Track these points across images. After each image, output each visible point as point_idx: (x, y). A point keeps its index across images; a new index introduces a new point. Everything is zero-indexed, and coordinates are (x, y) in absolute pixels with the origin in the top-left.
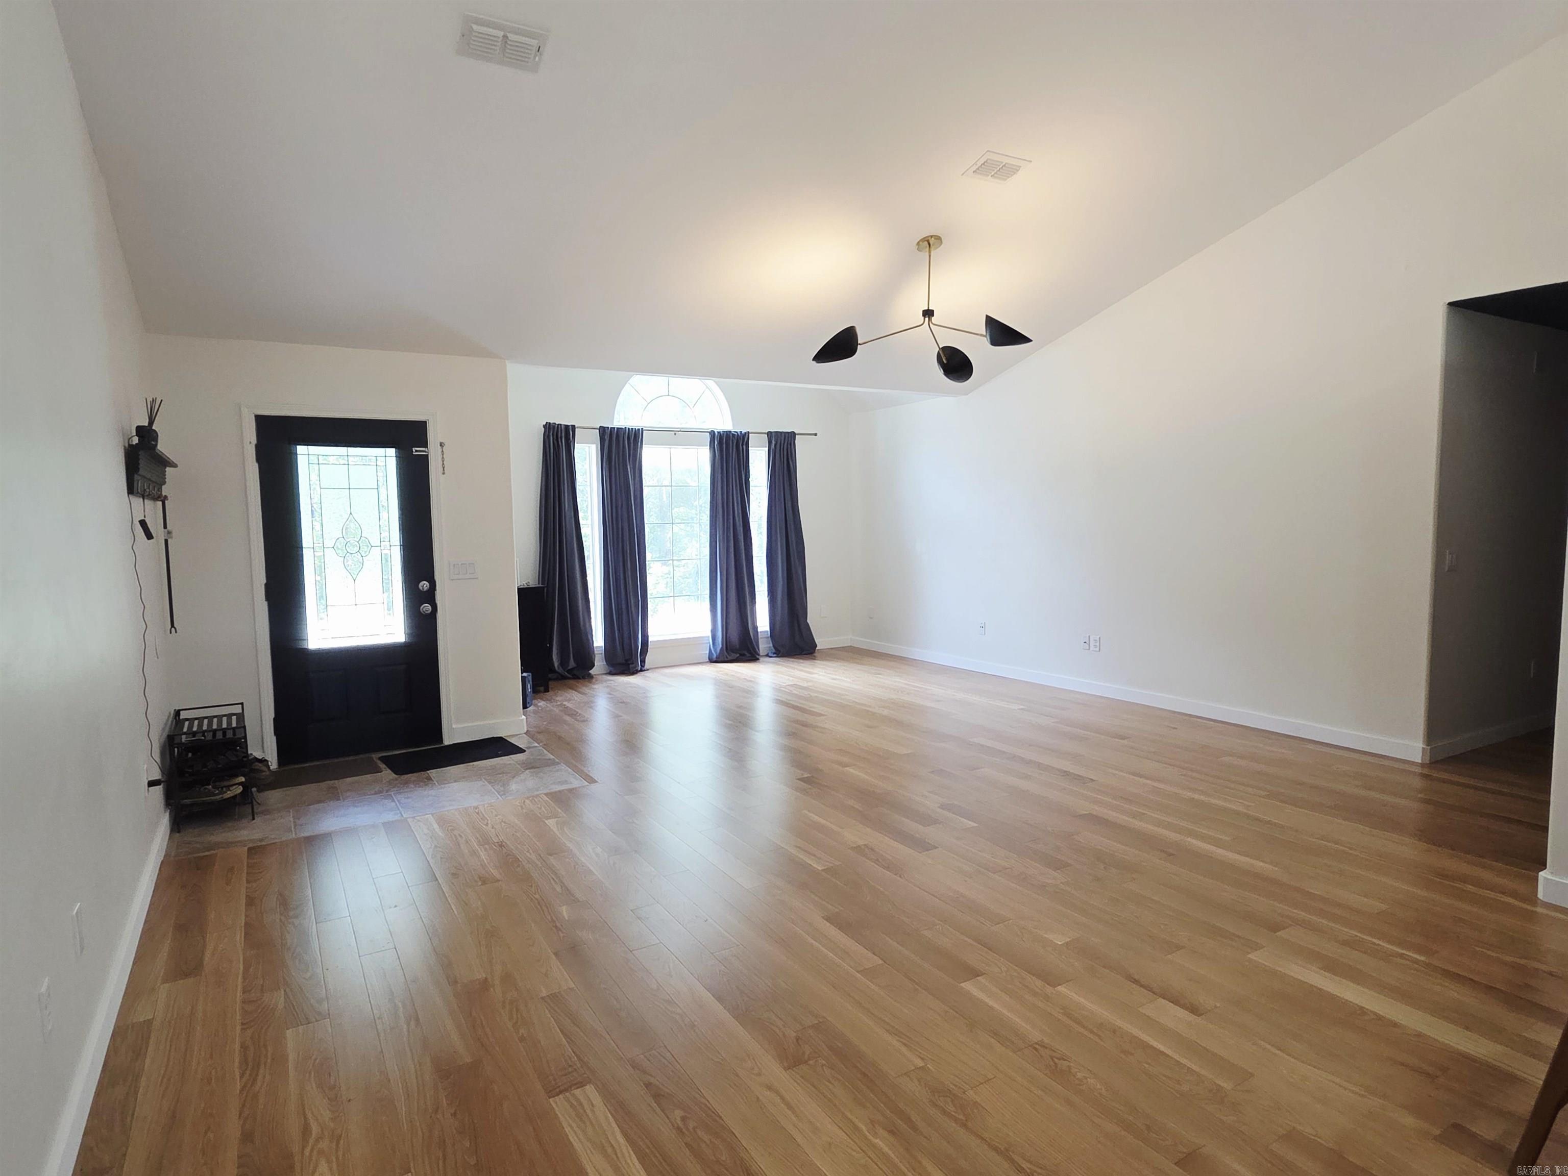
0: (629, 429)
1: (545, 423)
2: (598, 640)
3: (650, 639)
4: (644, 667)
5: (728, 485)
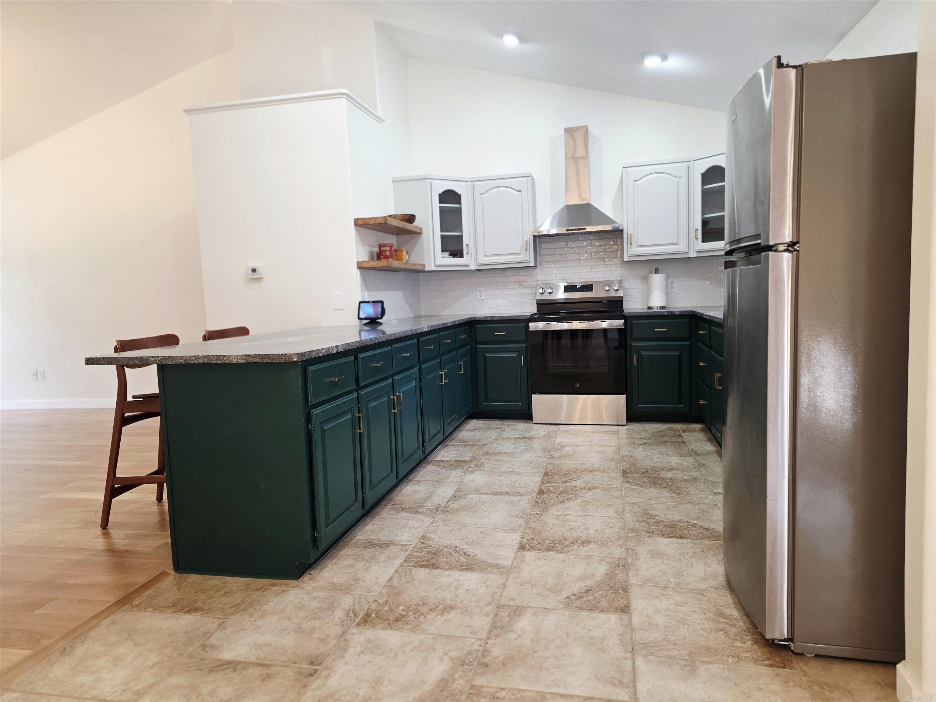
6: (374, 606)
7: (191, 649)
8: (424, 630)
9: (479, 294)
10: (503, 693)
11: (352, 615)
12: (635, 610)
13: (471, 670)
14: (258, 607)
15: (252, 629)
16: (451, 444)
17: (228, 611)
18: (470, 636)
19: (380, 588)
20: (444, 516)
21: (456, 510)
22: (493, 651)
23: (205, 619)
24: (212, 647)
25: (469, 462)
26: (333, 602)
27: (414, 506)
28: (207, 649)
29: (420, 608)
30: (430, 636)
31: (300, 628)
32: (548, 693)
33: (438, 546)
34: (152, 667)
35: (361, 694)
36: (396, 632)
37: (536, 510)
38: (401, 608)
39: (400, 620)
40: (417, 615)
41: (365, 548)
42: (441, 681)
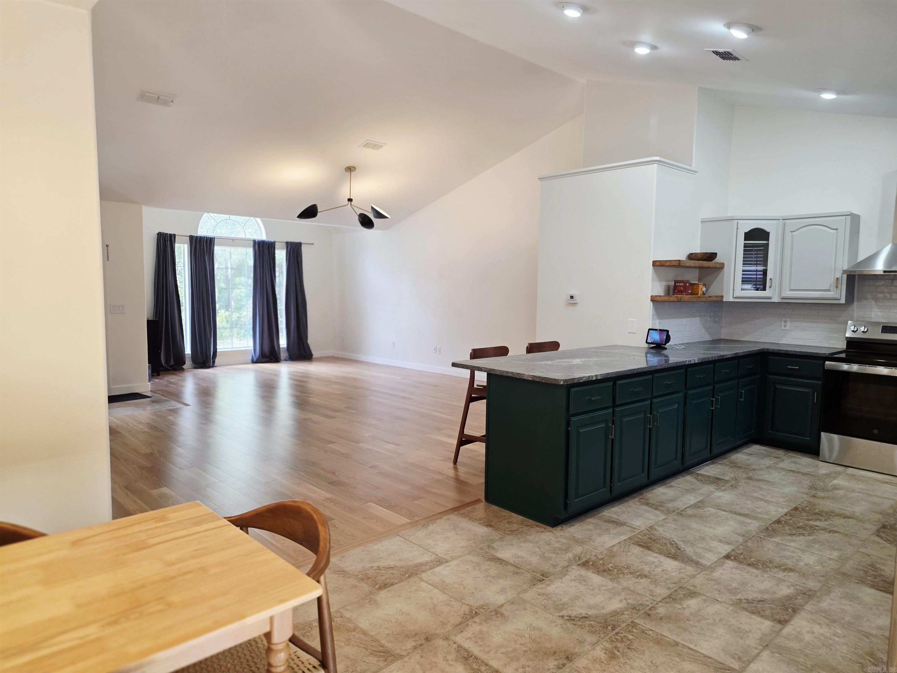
0: (206, 237)
1: (158, 232)
2: (188, 350)
3: (218, 350)
4: (214, 365)
5: (263, 270)
6: (594, 558)
7: (483, 545)
8: (619, 582)
9: (783, 324)
10: (651, 632)
11: (577, 559)
12: (791, 625)
13: (637, 613)
14: (524, 536)
15: (517, 546)
16: (721, 462)
17: (507, 532)
18: (649, 596)
19: (603, 549)
20: (677, 517)
21: (690, 516)
22: (658, 609)
23: (494, 532)
24: (493, 548)
25: (727, 481)
26: (569, 548)
27: (657, 504)
28: (490, 548)
29: (624, 569)
30: (621, 587)
31: (544, 555)
32: (681, 643)
33: (659, 536)
34: (462, 547)
35: (564, 600)
36: (600, 577)
37: (761, 535)
38: (611, 565)
39: (607, 572)
40: (619, 572)
41: (605, 521)
42: (615, 611)
